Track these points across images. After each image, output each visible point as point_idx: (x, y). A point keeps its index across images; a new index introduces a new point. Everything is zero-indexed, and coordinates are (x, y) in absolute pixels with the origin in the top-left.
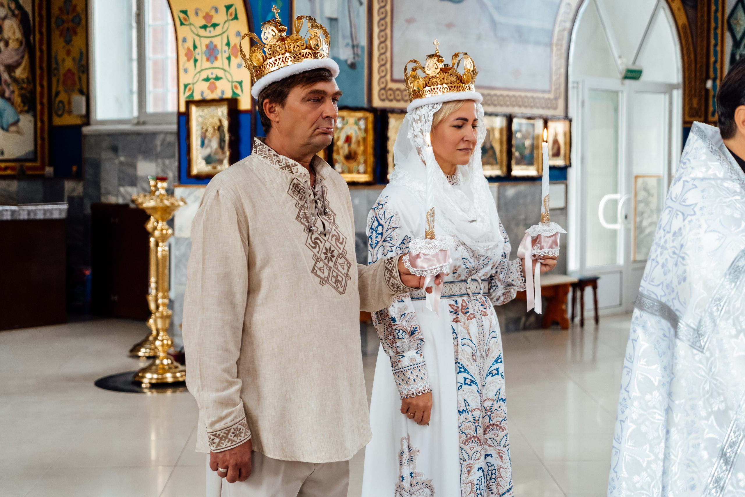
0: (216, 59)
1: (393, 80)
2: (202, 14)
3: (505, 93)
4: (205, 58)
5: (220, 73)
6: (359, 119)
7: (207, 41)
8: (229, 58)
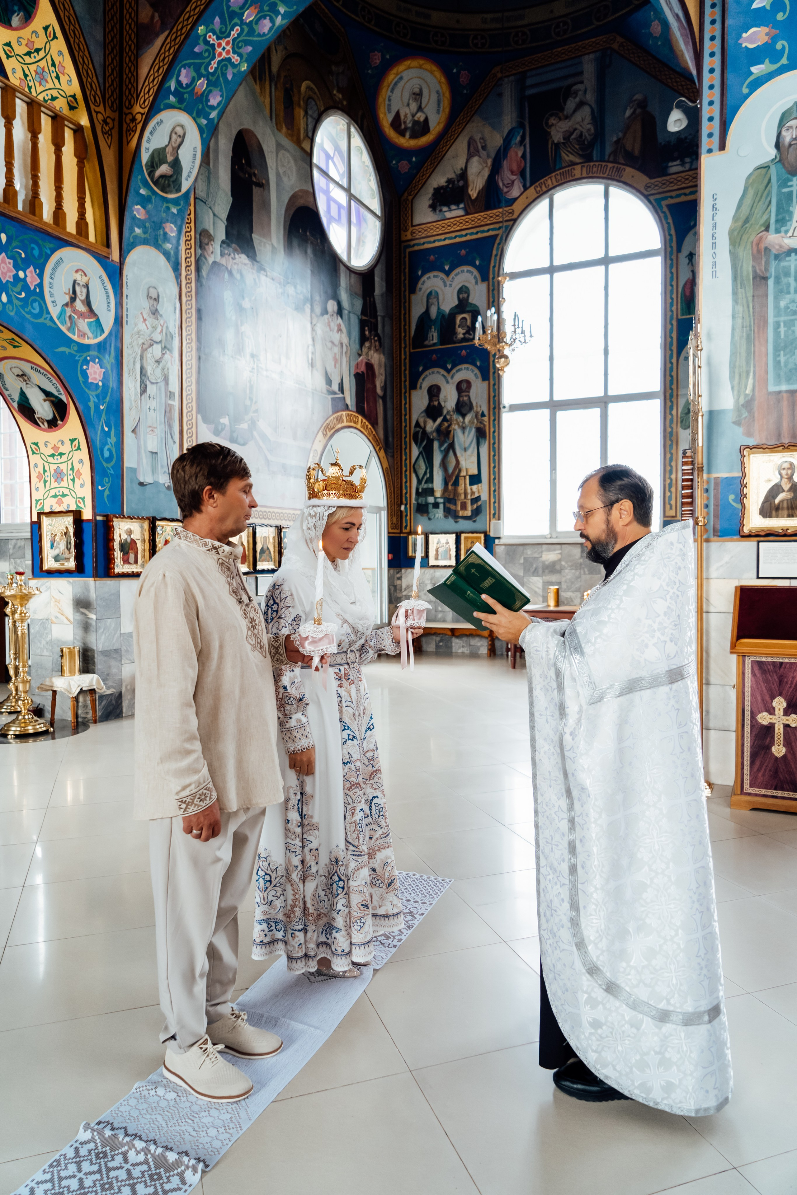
0: (62, 480)
2: (50, 446)
3: (276, 510)
4: (53, 480)
5: (66, 491)
7: (54, 467)
8: (73, 480)
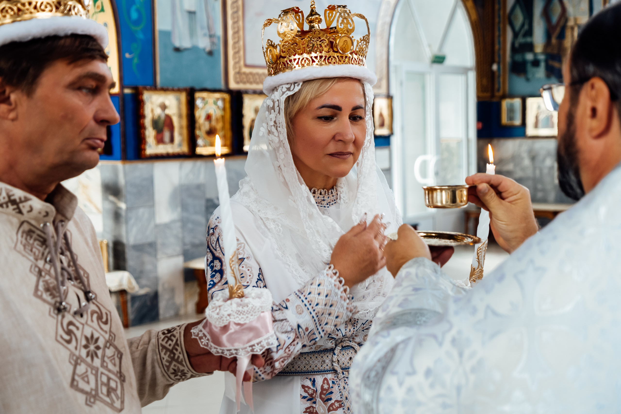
1: (246, 66)
6: (218, 99)
